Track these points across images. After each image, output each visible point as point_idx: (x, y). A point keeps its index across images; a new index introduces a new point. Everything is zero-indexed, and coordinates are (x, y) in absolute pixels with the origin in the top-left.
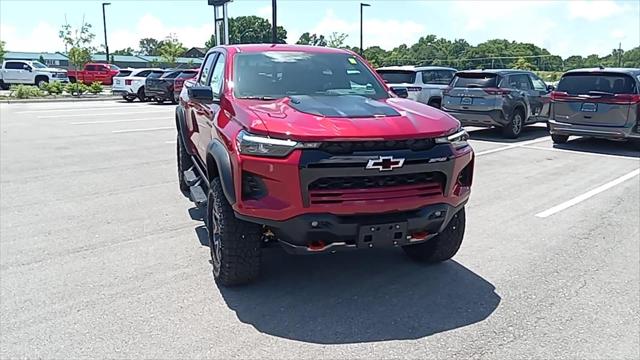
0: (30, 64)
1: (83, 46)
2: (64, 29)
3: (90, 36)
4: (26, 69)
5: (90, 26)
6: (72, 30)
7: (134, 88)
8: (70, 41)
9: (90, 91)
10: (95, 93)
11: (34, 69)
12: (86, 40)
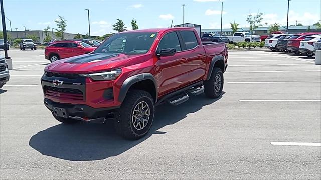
0: (244, 33)
1: (257, 24)
2: (249, 17)
3: (261, 19)
4: (241, 36)
5: (262, 14)
6: (253, 17)
7: (274, 45)
8: (251, 23)
9: (259, 46)
10: (261, 47)
11: (245, 36)
12: (258, 22)
